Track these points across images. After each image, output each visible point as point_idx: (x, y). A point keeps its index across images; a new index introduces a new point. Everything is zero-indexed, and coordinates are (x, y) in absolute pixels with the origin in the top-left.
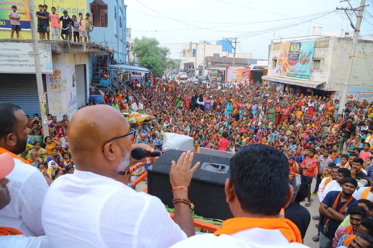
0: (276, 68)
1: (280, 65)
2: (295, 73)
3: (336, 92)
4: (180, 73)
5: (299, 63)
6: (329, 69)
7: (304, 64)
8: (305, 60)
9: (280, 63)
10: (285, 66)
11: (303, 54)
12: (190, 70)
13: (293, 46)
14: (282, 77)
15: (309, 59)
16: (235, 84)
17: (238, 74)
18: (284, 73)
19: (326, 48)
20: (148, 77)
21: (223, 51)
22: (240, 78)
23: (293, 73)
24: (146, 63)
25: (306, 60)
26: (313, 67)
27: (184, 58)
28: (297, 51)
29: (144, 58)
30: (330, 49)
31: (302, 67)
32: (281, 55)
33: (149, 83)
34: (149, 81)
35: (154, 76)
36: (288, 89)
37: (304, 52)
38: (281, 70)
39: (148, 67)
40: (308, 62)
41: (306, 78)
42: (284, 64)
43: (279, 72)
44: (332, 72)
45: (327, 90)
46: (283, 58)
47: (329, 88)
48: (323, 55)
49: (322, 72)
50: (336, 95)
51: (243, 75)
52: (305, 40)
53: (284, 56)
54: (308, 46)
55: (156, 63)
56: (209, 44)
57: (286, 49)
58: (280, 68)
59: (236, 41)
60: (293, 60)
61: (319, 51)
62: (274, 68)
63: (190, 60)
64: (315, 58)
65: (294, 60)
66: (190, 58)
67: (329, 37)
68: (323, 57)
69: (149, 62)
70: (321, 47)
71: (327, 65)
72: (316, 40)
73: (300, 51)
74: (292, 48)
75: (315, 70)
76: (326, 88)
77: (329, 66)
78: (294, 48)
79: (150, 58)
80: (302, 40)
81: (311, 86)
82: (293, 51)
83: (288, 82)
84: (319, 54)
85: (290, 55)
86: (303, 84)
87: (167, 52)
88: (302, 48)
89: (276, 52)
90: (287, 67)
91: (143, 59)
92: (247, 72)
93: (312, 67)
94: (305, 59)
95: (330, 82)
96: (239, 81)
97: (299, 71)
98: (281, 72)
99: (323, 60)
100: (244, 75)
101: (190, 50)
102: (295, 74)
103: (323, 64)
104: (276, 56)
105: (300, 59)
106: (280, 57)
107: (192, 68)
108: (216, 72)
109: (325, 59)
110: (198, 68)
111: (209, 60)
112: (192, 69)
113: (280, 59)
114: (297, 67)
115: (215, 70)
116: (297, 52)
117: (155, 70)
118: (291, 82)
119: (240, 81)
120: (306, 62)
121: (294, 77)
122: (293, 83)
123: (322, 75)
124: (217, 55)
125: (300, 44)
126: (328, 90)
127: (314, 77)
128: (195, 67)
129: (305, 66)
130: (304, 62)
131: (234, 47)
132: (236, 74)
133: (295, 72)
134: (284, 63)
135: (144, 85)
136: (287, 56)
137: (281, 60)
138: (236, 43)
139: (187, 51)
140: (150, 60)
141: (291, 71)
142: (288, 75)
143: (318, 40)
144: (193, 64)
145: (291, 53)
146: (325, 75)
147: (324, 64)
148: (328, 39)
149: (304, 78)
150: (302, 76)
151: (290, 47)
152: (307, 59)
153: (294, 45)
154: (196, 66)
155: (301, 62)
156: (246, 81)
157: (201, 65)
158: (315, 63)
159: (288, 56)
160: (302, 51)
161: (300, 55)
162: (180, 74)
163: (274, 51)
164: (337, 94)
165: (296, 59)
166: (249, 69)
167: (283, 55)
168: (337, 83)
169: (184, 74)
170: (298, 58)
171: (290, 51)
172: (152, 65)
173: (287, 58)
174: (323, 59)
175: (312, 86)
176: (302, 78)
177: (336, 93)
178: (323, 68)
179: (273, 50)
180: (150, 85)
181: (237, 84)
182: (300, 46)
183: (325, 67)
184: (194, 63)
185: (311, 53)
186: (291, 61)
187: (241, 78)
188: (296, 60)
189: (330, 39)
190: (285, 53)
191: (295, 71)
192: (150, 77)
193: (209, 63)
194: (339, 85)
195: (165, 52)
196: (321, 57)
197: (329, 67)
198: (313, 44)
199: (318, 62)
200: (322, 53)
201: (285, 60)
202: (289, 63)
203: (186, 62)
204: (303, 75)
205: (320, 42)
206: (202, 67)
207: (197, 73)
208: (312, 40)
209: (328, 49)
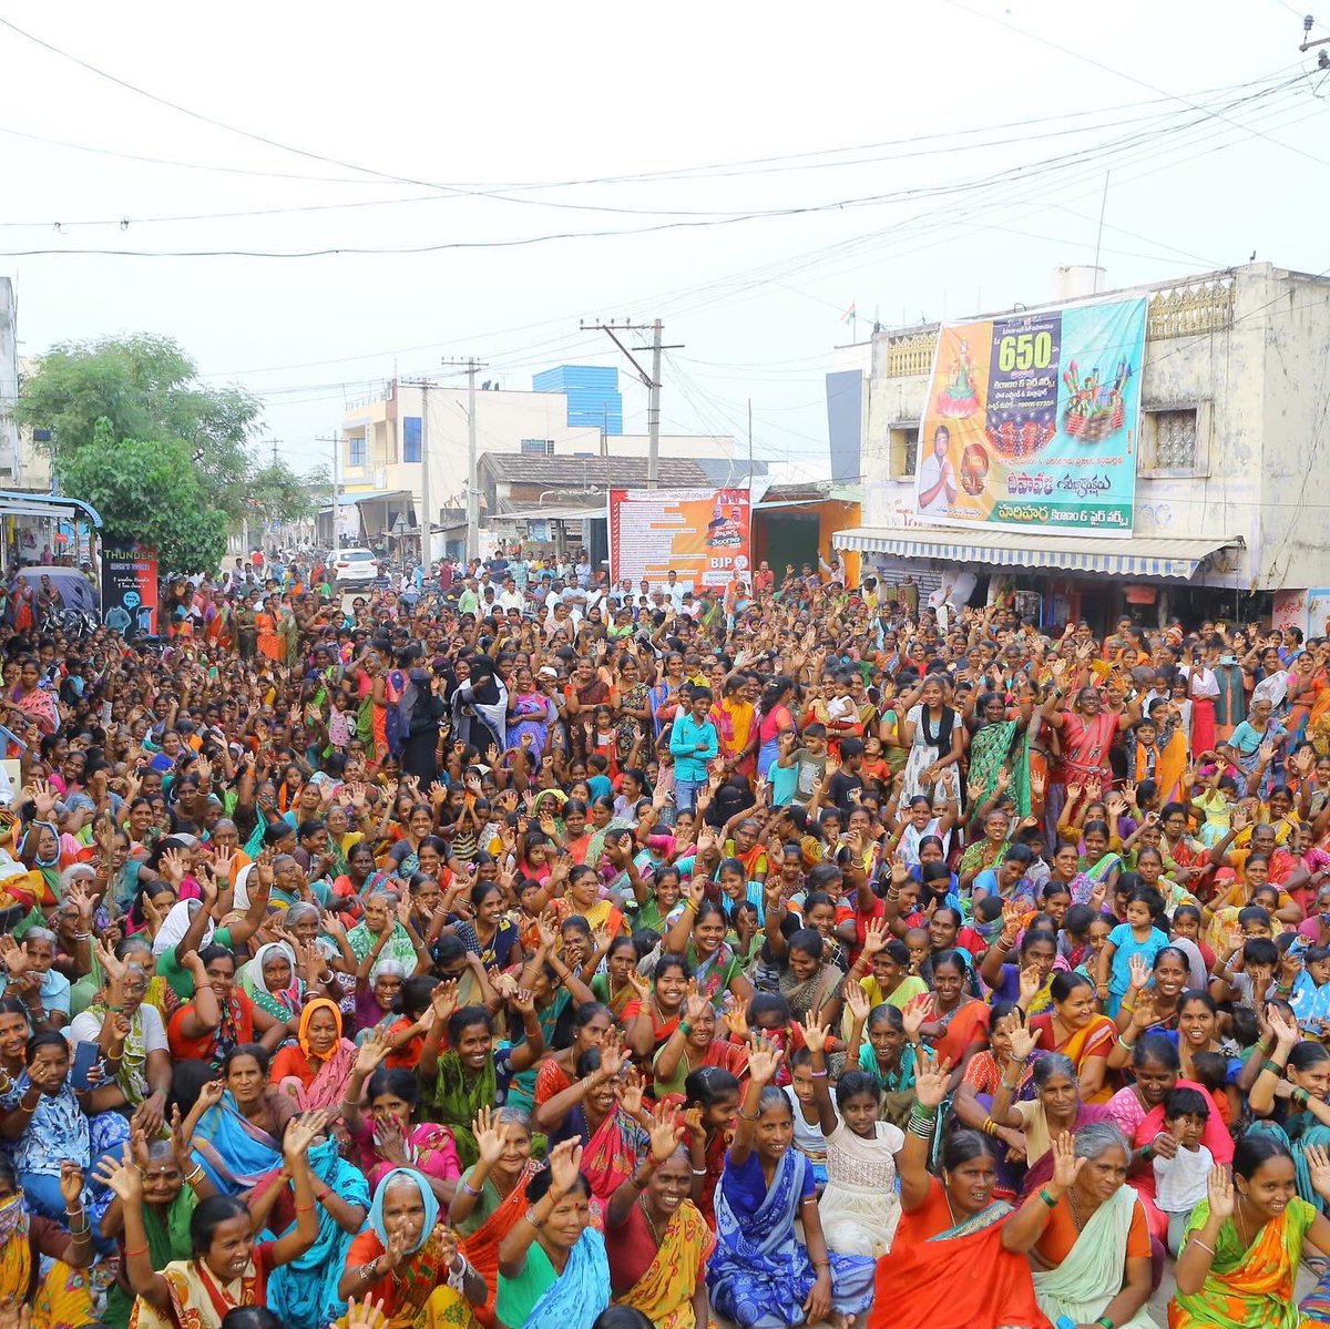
0: (917, 478)
1: (940, 458)
2: (1042, 498)
3: (1300, 596)
4: (337, 553)
5: (1059, 436)
6: (1256, 458)
7: (1090, 438)
8: (1098, 416)
9: (942, 445)
10: (976, 461)
11: (1081, 384)
12: (396, 533)
13: (1012, 340)
14: (958, 530)
15: (1122, 407)
16: (666, 589)
17: (683, 531)
18: (975, 505)
19: (1219, 338)
20: (122, 574)
21: (573, 422)
22: (697, 556)
23: (1030, 497)
24: (106, 481)
25: (1104, 418)
26: (1152, 455)
27: (357, 473)
28: (1039, 365)
29: (88, 453)
30: (1248, 339)
31: (1084, 461)
32: (943, 402)
33: (133, 612)
34: (131, 599)
35: (163, 568)
36: (1000, 599)
37: (1084, 370)
38: (948, 489)
39: (114, 509)
40: (1118, 425)
41: (1115, 525)
42: (966, 452)
43: (941, 500)
44: (1274, 476)
45: (1255, 583)
46: (955, 416)
47: (1266, 571)
48: (1205, 378)
49: (1213, 481)
50: (1304, 610)
51: (710, 538)
52: (1084, 298)
53: (960, 406)
54: (1106, 335)
55: (170, 483)
56: (492, 387)
57: (968, 360)
58: (943, 474)
59: (657, 338)
60: (1022, 425)
61: (1177, 357)
62: (905, 478)
63: (394, 478)
64: (1160, 401)
65: (1026, 418)
66: (389, 467)
67: (1230, 272)
68: (1207, 391)
69: (120, 478)
70: (1186, 334)
71: (1239, 433)
72: (1152, 296)
73: (1062, 367)
74: (1004, 351)
75: (1165, 473)
76: (1248, 576)
77: (1253, 441)
78: (1017, 355)
79: (133, 451)
80: (1061, 303)
81: (1156, 567)
82: (1015, 368)
83: (1006, 553)
84: (1177, 377)
85: (999, 395)
86: (1107, 562)
87: (242, 419)
88: (1070, 348)
89: (907, 382)
90: (987, 466)
91: (82, 455)
92: (735, 516)
93: (1146, 452)
94: (1099, 408)
95: (1266, 540)
96: (689, 572)
97: (1068, 484)
98: (951, 501)
99: (1212, 406)
100: (717, 534)
101: (389, 427)
102: (1043, 505)
103: (1213, 429)
104: (912, 410)
105: (1067, 414)
106: (939, 411)
107: (401, 519)
108: (547, 533)
109: (1220, 401)
110: (437, 521)
111: (501, 472)
112: (407, 529)
113: (939, 420)
114: (1051, 462)
115: (541, 522)
116: (1039, 373)
117: (165, 523)
118: (1025, 555)
119: (695, 572)
120: (1106, 427)
121: (1036, 521)
122: (1036, 556)
123: (1214, 497)
124: (539, 449)
125: (1053, 325)
126: (1262, 587)
127: (1162, 515)
128: (419, 520)
129: (1098, 452)
130: (1093, 429)
131: (651, 377)
132: (673, 533)
133: (1037, 491)
134: (968, 443)
135: (93, 625)
136: (977, 402)
137: (944, 429)
138: (657, 348)
139: (371, 435)
140: (133, 460)
141: (1012, 490)
142: (998, 512)
143: (1166, 294)
144: (410, 503)
145: (1006, 385)
146: (1233, 497)
147: (1221, 431)
148: (1226, 283)
149: (1099, 525)
150: (1085, 516)
151: (996, 350)
152: (1112, 410)
153: (1016, 336)
154: (429, 512)
155: (1071, 432)
156: (730, 568)
157: (454, 506)
158: (1158, 428)
159: (984, 398)
160: (1072, 367)
161: (1062, 387)
162: (339, 561)
163: (894, 382)
164: (1311, 609)
165: (1040, 413)
166: (742, 502)
167: (956, 396)
168: (1302, 540)
169: (357, 556)
170: (1052, 410)
171: (996, 374)
172: (147, 491)
173: (981, 415)
174: (1211, 401)
175: (1168, 566)
176: (1087, 524)
177: (1305, 598)
178: (1216, 459)
179: (890, 377)
180: (135, 623)
181: (680, 589)
182: (1056, 337)
183: (1231, 450)
184: (417, 493)
185: (1130, 373)
186: (1007, 432)
187: (704, 556)
188: (1039, 418)
189: (1243, 279)
190: (962, 388)
191: (1042, 485)
192: (132, 574)
193: (503, 491)
194: (1315, 551)
195: (233, 418)
196: (1193, 390)
197: (1256, 448)
198: (1138, 315)
199: (1177, 425)
200: (1201, 365)
201: (971, 427)
202: (999, 443)
203: (367, 493)
204: (1097, 508)
205: (1178, 306)
206: (461, 513)
207: (435, 548)
208: (1124, 297)
209: (1235, 337)
